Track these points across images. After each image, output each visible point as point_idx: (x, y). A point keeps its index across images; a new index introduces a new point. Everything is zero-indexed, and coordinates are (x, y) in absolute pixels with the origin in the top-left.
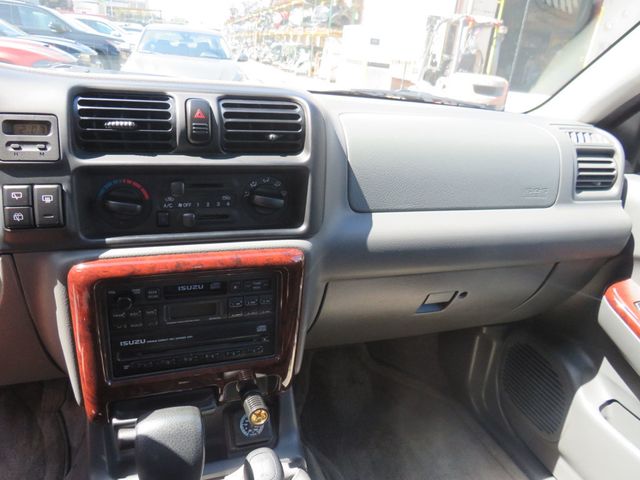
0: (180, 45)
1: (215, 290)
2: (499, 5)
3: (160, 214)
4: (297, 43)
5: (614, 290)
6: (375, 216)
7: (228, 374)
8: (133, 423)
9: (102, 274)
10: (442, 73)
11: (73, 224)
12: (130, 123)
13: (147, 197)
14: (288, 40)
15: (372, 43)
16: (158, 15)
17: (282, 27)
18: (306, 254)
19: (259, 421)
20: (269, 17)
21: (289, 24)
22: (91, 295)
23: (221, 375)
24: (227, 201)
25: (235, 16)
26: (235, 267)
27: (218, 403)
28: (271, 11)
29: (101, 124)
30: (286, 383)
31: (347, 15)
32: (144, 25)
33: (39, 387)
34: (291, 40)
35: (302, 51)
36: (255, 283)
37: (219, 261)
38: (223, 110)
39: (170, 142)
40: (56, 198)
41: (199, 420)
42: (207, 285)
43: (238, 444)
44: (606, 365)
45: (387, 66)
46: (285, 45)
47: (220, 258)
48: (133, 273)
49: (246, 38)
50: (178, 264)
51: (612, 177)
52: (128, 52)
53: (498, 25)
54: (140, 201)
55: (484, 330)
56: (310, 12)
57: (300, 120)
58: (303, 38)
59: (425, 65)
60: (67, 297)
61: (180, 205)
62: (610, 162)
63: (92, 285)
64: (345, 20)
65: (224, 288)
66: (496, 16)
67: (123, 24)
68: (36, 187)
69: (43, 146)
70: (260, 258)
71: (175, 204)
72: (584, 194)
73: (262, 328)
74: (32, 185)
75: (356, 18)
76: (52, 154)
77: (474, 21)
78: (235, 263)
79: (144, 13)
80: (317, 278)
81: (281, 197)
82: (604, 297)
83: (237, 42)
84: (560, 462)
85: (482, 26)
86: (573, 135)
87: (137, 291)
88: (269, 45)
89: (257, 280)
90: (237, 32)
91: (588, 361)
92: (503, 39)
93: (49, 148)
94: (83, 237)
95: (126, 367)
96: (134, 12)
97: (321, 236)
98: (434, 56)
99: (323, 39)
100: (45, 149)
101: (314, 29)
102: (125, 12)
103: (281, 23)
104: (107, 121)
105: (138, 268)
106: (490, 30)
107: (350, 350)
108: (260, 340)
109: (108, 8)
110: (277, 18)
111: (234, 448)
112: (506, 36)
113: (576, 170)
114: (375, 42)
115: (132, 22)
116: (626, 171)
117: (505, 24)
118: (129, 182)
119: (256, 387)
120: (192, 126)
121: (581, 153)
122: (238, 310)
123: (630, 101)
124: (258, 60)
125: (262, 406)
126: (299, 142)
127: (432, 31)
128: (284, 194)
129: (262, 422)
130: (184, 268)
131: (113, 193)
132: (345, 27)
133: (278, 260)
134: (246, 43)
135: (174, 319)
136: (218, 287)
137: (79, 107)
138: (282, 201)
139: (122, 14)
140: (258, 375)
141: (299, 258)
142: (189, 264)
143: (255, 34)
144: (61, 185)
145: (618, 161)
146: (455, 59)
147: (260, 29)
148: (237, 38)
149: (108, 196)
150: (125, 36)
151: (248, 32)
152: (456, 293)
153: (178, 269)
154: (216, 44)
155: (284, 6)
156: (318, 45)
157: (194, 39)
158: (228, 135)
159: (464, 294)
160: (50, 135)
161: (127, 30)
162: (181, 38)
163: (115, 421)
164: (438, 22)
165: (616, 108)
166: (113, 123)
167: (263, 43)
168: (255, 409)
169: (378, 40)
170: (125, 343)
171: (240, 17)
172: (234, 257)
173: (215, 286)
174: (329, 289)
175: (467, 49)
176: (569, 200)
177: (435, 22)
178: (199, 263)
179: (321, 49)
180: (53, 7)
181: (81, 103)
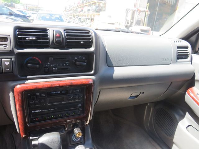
0: (49, 18)
1: (64, 93)
2: (147, 5)
3: (45, 68)
4: (86, 17)
5: (189, 90)
6: (115, 68)
7: (68, 121)
8: (37, 138)
9: (26, 89)
10: (131, 26)
11: (16, 72)
12: (35, 38)
13: (41, 63)
14: (83, 16)
15: (109, 17)
16: (42, 9)
17: (81, 12)
18: (94, 81)
19: (79, 136)
20: (77, 9)
21: (83, 11)
22: (22, 96)
23: (66, 121)
24: (67, 64)
25: (66, 9)
26: (70, 85)
27: (65, 131)
28: (77, 7)
29: (25, 38)
30: (87, 123)
31: (101, 9)
32: (38, 12)
33: (5, 127)
34: (84, 16)
35: (88, 19)
36: (77, 91)
37: (65, 83)
38: (66, 34)
39: (48, 44)
40: (10, 63)
41: (59, 137)
42: (61, 92)
43: (72, 144)
44: (187, 114)
45: (114, 24)
46: (82, 18)
47: (65, 82)
48: (36, 88)
49: (70, 16)
50: (52, 85)
51: (188, 55)
52: (33, 20)
53: (147, 11)
54: (38, 64)
55: (149, 104)
56: (90, 8)
57: (91, 37)
58: (88, 15)
59: (126, 23)
60: (14, 96)
61: (52, 65)
62: (187, 50)
63: (22, 92)
64: (100, 10)
65: (67, 92)
66: (147, 9)
67: (31, 12)
68: (3, 59)
69: (5, 46)
70: (79, 82)
71: (50, 65)
72: (180, 60)
73: (79, 105)
74: (2, 59)
75: (104, 9)
76: (8, 48)
77: (140, 10)
78: (70, 84)
79: (38, 8)
80: (97, 88)
81: (85, 62)
82: (187, 93)
83: (67, 17)
84: (174, 145)
85: (142, 11)
86: (175, 42)
87: (38, 94)
88: (77, 18)
89: (78, 89)
90: (67, 14)
91: (182, 113)
92: (149, 15)
93: (7, 46)
94: (19, 76)
95: (34, 120)
96: (35, 8)
97: (98, 75)
98: (128, 21)
99: (94, 16)
100: (6, 47)
101: (91, 13)
102: (32, 8)
103: (81, 11)
104: (27, 37)
105: (38, 86)
106: (145, 13)
107: (106, 112)
108: (79, 109)
109: (26, 7)
110: (80, 10)
111: (71, 145)
112: (150, 14)
113: (177, 53)
114: (110, 17)
115: (34, 11)
116: (192, 53)
117: (149, 11)
118: (35, 58)
119: (77, 125)
120: (55, 39)
121: (178, 47)
122: (71, 100)
123: (193, 31)
124: (74, 22)
125: (80, 131)
126: (91, 44)
127: (127, 13)
128: (86, 61)
129: (80, 136)
130: (54, 86)
131: (29, 62)
132: (101, 12)
133: (85, 83)
134: (70, 17)
135: (50, 103)
136: (65, 92)
137: (18, 33)
138: (85, 63)
139: (31, 9)
140: (78, 121)
141: (91, 82)
142: (55, 84)
143: (73, 15)
144: (11, 59)
145: (190, 50)
146: (135, 21)
147: (74, 13)
148: (67, 16)
149: (28, 63)
150: (32, 15)
151: (71, 14)
152: (141, 92)
153: (52, 86)
154: (61, 17)
155: (82, 6)
156: (92, 18)
157: (54, 16)
158: (68, 42)
159: (143, 93)
160: (8, 42)
161: (32, 13)
162: (50, 16)
163: (31, 138)
164: (129, 10)
165: (188, 33)
166: (29, 38)
167: (75, 17)
168: (77, 132)
169: (111, 16)
170: (34, 112)
171: (68, 9)
172: (70, 82)
173: (64, 92)
174: (101, 92)
175: (138, 19)
176: (175, 62)
177: (128, 10)
178: (58, 84)
179: (93, 19)
180: (9, 7)
181: (18, 31)
